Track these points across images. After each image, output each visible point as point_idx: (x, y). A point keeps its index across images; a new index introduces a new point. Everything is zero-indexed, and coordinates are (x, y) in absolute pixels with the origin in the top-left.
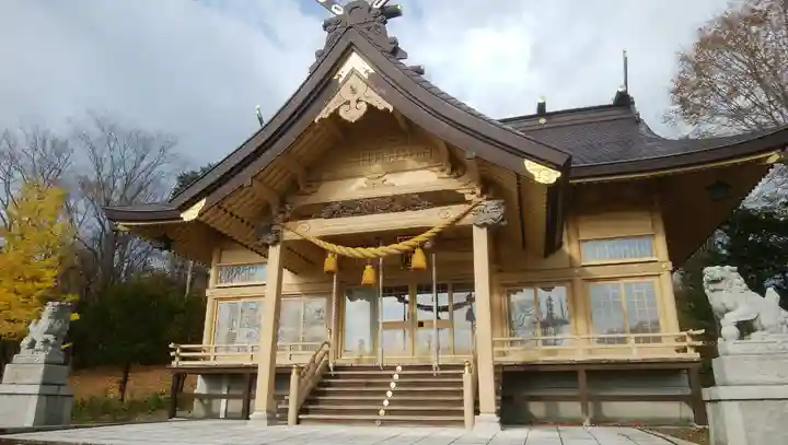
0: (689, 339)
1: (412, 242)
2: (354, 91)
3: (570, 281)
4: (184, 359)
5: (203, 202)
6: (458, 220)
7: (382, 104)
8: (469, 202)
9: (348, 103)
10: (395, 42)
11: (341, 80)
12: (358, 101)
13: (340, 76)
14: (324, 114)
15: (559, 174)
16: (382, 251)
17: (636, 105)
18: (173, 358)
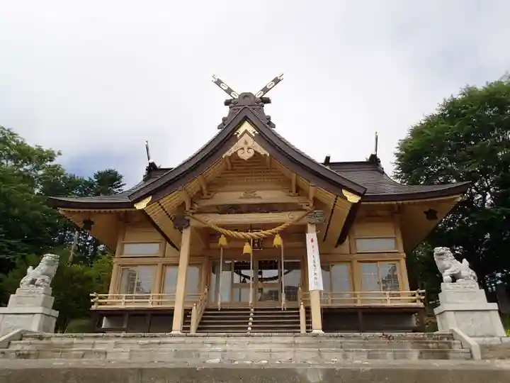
0: (417, 295)
1: (273, 230)
2: (246, 143)
3: (350, 261)
4: (100, 304)
5: (150, 198)
6: (298, 220)
7: (263, 152)
8: (305, 210)
9: (243, 149)
10: (269, 118)
11: (238, 136)
12: (249, 148)
13: (238, 133)
14: (228, 153)
15: (360, 198)
16: (254, 234)
17: (382, 163)
18: (93, 303)
